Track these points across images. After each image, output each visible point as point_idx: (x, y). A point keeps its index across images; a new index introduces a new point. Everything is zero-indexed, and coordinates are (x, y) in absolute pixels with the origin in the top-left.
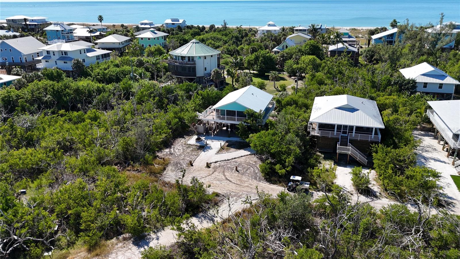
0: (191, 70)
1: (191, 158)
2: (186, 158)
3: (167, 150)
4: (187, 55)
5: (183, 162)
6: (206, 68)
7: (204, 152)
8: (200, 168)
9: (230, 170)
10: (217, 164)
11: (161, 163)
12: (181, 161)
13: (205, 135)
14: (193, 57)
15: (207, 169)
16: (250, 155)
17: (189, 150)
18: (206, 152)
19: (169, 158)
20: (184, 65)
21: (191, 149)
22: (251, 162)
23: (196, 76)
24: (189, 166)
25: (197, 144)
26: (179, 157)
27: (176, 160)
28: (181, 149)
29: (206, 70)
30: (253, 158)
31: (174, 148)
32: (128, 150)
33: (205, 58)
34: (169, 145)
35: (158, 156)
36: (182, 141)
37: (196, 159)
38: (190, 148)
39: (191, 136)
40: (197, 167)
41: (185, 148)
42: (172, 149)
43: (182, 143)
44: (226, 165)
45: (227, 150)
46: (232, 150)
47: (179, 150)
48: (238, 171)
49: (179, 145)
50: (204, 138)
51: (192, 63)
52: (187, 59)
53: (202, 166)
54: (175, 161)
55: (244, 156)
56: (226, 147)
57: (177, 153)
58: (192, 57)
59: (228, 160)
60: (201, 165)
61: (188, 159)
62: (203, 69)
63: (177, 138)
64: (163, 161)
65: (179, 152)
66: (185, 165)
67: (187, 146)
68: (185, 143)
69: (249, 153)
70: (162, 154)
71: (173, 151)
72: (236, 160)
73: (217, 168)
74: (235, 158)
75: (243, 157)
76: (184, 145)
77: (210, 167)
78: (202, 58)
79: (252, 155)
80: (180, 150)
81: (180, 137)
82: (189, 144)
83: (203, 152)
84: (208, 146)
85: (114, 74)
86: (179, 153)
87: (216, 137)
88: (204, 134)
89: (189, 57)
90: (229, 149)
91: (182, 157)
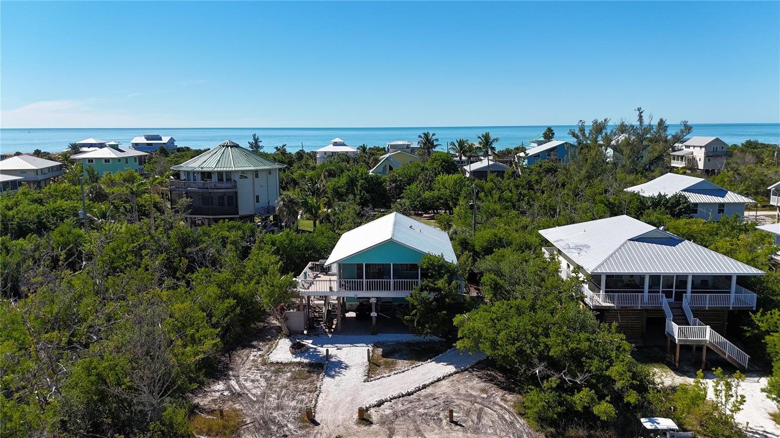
0: (226, 202)
1: (302, 401)
2: (286, 402)
3: (220, 386)
4: (216, 169)
5: (283, 416)
6: (258, 197)
7: (333, 377)
8: (341, 429)
9: (432, 423)
10: (386, 409)
11: (215, 428)
12: (275, 414)
13: (307, 334)
14: (229, 173)
15: (366, 428)
16: (456, 373)
17: (284, 379)
18: (337, 378)
19: (235, 410)
20: (210, 191)
21: (289, 374)
22: (474, 393)
23: (238, 214)
24: (307, 427)
25: (298, 359)
26: (263, 402)
27: (258, 411)
28: (258, 377)
29: (258, 201)
30: (470, 380)
31: (237, 377)
32: (103, 397)
33: (257, 176)
34: (220, 371)
35: (197, 406)
36: (252, 358)
37: (316, 401)
38: (283, 372)
39: (270, 340)
40: (332, 427)
41: (269, 374)
42: (233, 383)
43: (254, 361)
44: (413, 409)
45: (390, 367)
46: (401, 364)
47: (253, 381)
48: (456, 423)
49: (250, 369)
50: (311, 341)
51: (229, 185)
52: (215, 178)
53: (345, 420)
54: (257, 415)
55: (444, 377)
56: (382, 360)
57: (254, 391)
58: (227, 172)
59: (409, 394)
60: (340, 417)
61: (293, 403)
62: (252, 200)
63: (234, 349)
64: (221, 422)
65: (255, 388)
66: (292, 423)
67: (273, 368)
68: (263, 360)
69: (451, 369)
70: (210, 399)
71: (237, 387)
72: (429, 390)
73: (392, 423)
74: (424, 387)
75: (443, 382)
76: (263, 368)
77: (371, 423)
78: (250, 176)
79: (463, 371)
80: (258, 380)
81: (244, 347)
82: (277, 363)
83: (327, 379)
84: (333, 360)
85: (32, 217)
86: (258, 392)
87: (341, 337)
88: (305, 332)
89: (220, 174)
90: (393, 363)
91: (273, 400)
